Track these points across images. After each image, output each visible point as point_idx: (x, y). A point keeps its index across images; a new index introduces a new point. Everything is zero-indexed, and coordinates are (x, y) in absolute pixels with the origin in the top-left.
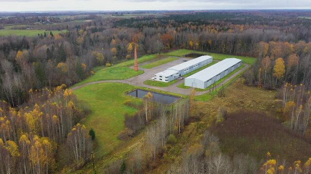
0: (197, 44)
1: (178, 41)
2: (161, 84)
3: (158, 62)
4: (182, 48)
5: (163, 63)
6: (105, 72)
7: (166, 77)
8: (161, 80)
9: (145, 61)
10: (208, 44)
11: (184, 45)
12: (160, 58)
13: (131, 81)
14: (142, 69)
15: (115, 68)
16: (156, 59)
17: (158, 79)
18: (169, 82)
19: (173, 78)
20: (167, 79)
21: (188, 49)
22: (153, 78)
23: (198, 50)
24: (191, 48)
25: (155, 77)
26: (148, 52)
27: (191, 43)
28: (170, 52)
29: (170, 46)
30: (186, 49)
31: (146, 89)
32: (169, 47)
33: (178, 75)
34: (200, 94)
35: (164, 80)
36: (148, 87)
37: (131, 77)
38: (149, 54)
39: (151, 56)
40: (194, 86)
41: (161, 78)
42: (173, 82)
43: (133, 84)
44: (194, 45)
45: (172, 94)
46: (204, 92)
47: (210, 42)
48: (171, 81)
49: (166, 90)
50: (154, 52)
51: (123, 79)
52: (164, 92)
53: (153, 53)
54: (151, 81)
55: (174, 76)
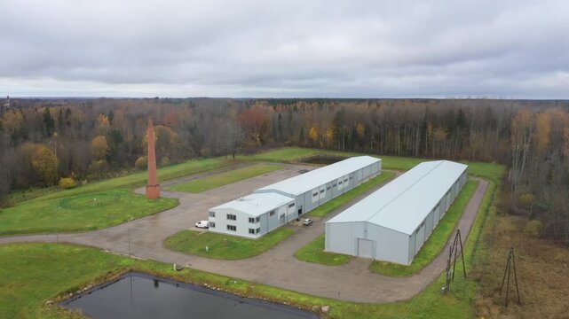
0: (329, 134)
1: (280, 127)
2: (229, 247)
3: (228, 174)
4: (290, 145)
5: (243, 178)
6: (41, 205)
7: (251, 220)
8: (234, 228)
9: (191, 173)
10: (355, 133)
11: (297, 137)
12: (235, 165)
13: (116, 238)
14: (174, 195)
15: (90, 192)
16: (222, 168)
17: (221, 228)
18: (261, 239)
19: (275, 223)
20: (254, 226)
21: (307, 147)
22: (204, 223)
23: (331, 149)
24: (312, 145)
25: (212, 219)
26: (202, 151)
27: (313, 133)
28: (260, 153)
29: (261, 141)
30: (301, 146)
31: (168, 271)
32: (259, 142)
33: (294, 210)
34: (405, 294)
35: (243, 231)
36: (176, 261)
37: (125, 221)
38: (206, 157)
39: (210, 162)
40: (366, 254)
41: (232, 223)
42: (280, 235)
43: (119, 248)
44: (320, 136)
45: (279, 295)
46: (417, 282)
47: (360, 129)
48: (269, 234)
49: (250, 277)
50: (218, 152)
51: (95, 229)
52: (243, 288)
53: (215, 155)
54: (194, 234)
55: (279, 213)
